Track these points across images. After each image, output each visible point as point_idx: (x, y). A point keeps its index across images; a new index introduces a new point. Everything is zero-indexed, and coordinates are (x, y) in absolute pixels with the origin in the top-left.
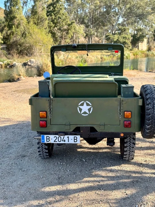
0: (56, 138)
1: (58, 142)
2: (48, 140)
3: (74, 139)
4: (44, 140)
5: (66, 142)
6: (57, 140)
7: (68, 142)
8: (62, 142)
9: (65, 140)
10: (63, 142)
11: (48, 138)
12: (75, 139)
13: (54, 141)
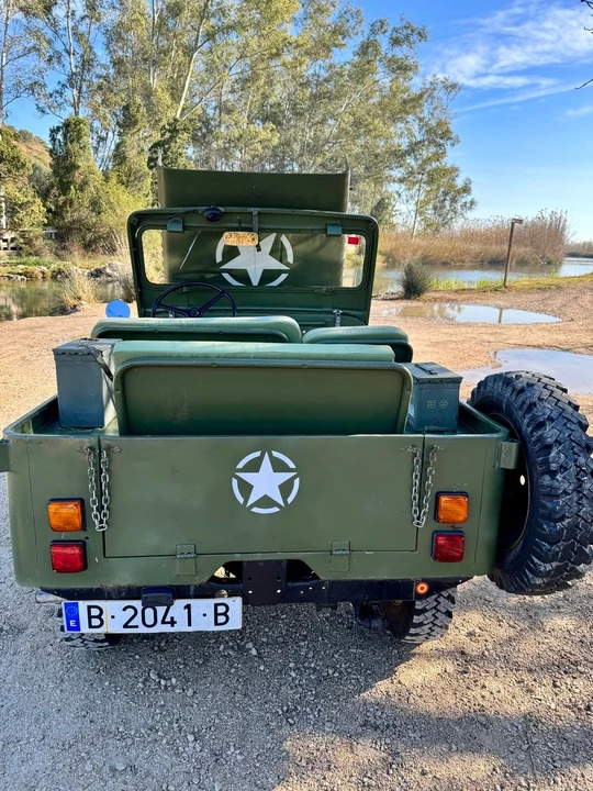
0: (131, 612)
1: (143, 630)
2: (96, 622)
3: (216, 614)
4: (78, 623)
5: (181, 627)
6: (138, 620)
7: (190, 624)
8: (160, 628)
9: (172, 618)
10: (167, 629)
11: (95, 612)
12: (221, 614)
13: (126, 626)
